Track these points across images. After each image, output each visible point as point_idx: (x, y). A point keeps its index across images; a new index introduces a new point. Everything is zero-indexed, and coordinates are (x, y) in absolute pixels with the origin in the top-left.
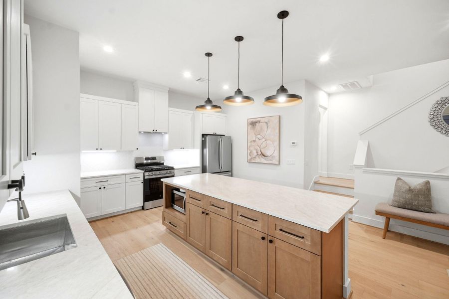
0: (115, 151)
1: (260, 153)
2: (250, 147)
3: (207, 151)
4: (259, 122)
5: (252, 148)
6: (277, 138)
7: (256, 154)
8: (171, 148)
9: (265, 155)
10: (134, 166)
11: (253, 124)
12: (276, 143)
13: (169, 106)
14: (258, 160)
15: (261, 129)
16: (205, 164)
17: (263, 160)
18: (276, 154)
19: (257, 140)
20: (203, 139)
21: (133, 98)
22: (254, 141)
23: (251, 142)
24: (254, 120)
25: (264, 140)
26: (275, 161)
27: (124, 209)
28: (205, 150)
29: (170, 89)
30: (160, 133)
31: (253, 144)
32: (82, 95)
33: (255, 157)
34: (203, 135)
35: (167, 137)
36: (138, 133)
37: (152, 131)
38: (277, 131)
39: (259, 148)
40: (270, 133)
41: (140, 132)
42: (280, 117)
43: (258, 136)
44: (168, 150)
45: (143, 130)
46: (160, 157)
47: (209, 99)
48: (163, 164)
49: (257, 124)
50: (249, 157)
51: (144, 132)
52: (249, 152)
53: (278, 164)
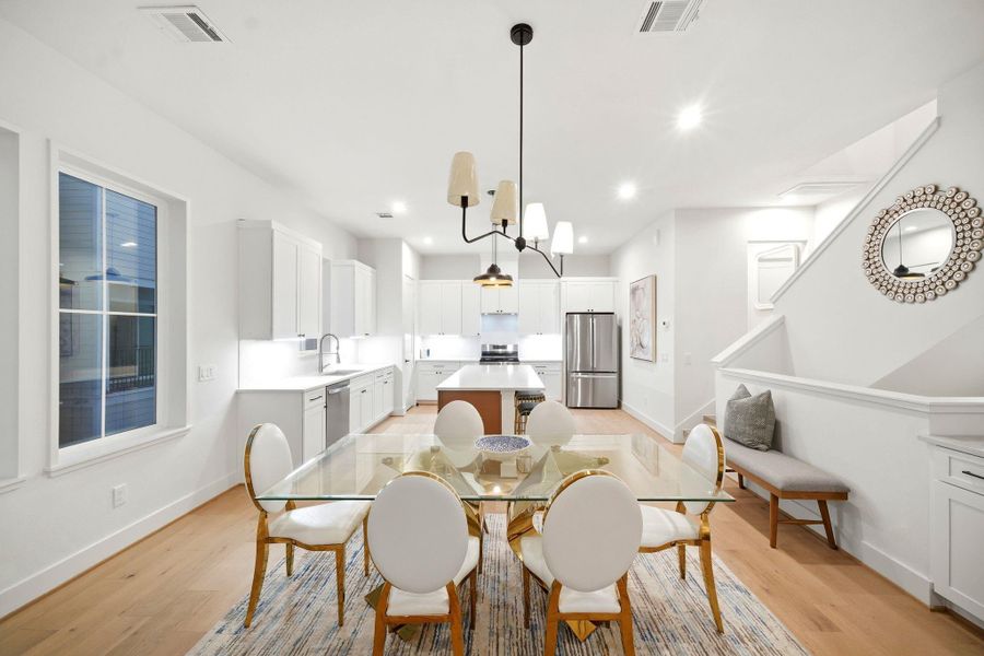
1: (639, 342)
2: (631, 331)
4: (638, 287)
5: (634, 334)
6: (650, 316)
7: (636, 344)
10: (480, 355)
11: (634, 292)
12: (651, 324)
14: (638, 353)
15: (640, 300)
17: (641, 354)
18: (651, 344)
19: (637, 319)
22: (635, 321)
24: (635, 285)
25: (642, 318)
26: (651, 356)
30: (510, 314)
31: (634, 326)
33: (636, 349)
34: (567, 314)
36: (480, 315)
37: (496, 311)
38: (651, 302)
39: (638, 334)
40: (646, 305)
41: (483, 314)
42: (656, 277)
43: (638, 313)
44: (524, 335)
45: (485, 311)
49: (637, 292)
51: (489, 314)
53: (654, 360)
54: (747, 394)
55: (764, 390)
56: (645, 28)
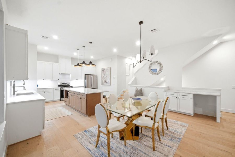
0: (50, 80)
1: (105, 81)
3: (86, 80)
4: (105, 70)
5: (103, 80)
6: (109, 76)
10: (58, 86)
11: (103, 70)
12: (109, 78)
13: (71, 64)
14: (104, 84)
15: (105, 72)
17: (106, 84)
18: (109, 81)
21: (57, 61)
22: (103, 77)
25: (106, 76)
26: (109, 84)
27: (53, 100)
29: (72, 58)
30: (68, 74)
32: (38, 61)
34: (85, 75)
35: (71, 75)
36: (59, 74)
37: (64, 73)
38: (110, 73)
39: (105, 79)
40: (108, 73)
41: (60, 74)
42: (111, 68)
44: (71, 80)
45: (61, 73)
46: (68, 83)
47: (78, 63)
48: (69, 85)
50: (102, 83)
53: (110, 85)
54: (137, 89)
55: (141, 88)
56: (151, 31)
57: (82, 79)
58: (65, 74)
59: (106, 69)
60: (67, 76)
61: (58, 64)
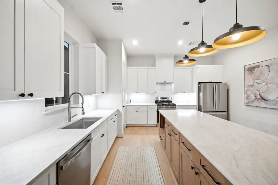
0: (145, 93)
1: (259, 97)
2: (247, 91)
4: (259, 66)
5: (249, 93)
7: (254, 98)
8: (176, 92)
9: (266, 98)
10: (155, 102)
11: (251, 69)
13: (174, 66)
14: (256, 104)
15: (261, 73)
16: (200, 104)
19: (256, 84)
20: (199, 86)
22: (252, 86)
23: (248, 86)
24: (252, 66)
25: (264, 84)
27: (147, 124)
28: (200, 94)
29: (175, 55)
31: (251, 88)
33: (253, 101)
34: (199, 83)
35: (173, 85)
36: (156, 84)
37: (163, 82)
39: (258, 93)
43: (257, 81)
44: (174, 93)
45: (158, 82)
47: (186, 55)
48: (171, 102)
49: (256, 69)
50: (246, 101)
51: (160, 83)
52: (246, 96)
57: (193, 92)
58: (165, 83)
59: (262, 64)
60: (168, 86)
61: (154, 67)
